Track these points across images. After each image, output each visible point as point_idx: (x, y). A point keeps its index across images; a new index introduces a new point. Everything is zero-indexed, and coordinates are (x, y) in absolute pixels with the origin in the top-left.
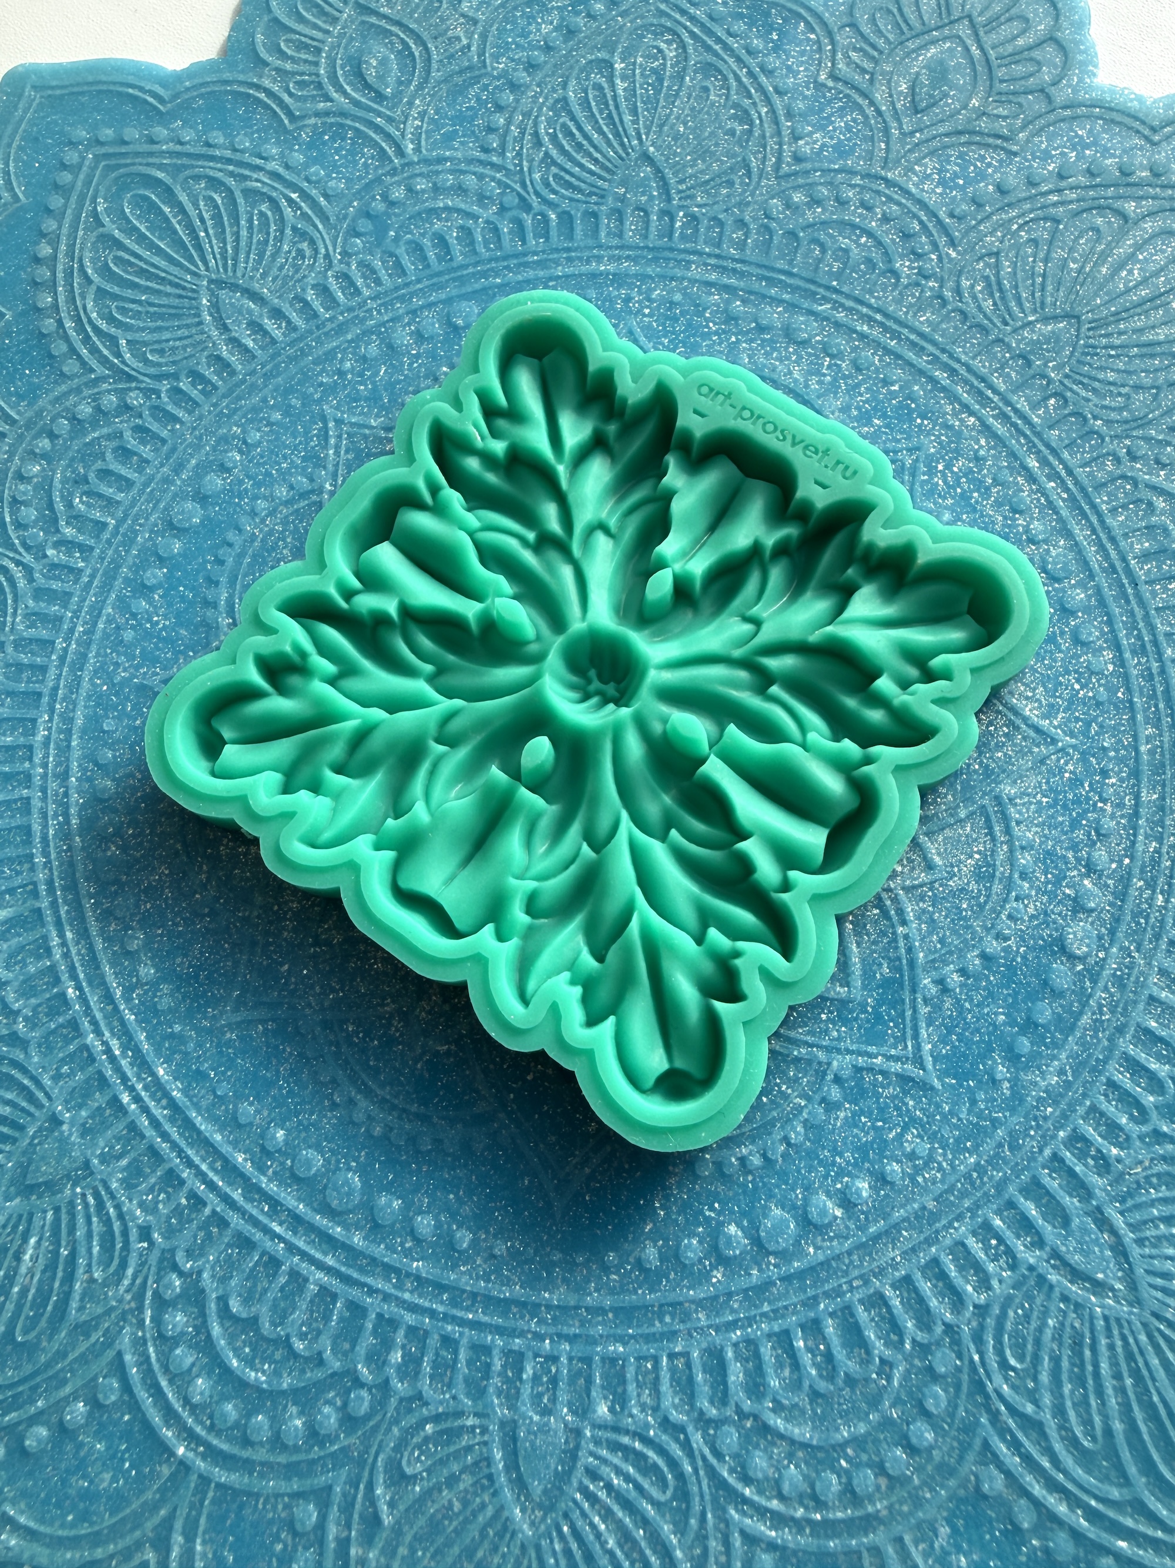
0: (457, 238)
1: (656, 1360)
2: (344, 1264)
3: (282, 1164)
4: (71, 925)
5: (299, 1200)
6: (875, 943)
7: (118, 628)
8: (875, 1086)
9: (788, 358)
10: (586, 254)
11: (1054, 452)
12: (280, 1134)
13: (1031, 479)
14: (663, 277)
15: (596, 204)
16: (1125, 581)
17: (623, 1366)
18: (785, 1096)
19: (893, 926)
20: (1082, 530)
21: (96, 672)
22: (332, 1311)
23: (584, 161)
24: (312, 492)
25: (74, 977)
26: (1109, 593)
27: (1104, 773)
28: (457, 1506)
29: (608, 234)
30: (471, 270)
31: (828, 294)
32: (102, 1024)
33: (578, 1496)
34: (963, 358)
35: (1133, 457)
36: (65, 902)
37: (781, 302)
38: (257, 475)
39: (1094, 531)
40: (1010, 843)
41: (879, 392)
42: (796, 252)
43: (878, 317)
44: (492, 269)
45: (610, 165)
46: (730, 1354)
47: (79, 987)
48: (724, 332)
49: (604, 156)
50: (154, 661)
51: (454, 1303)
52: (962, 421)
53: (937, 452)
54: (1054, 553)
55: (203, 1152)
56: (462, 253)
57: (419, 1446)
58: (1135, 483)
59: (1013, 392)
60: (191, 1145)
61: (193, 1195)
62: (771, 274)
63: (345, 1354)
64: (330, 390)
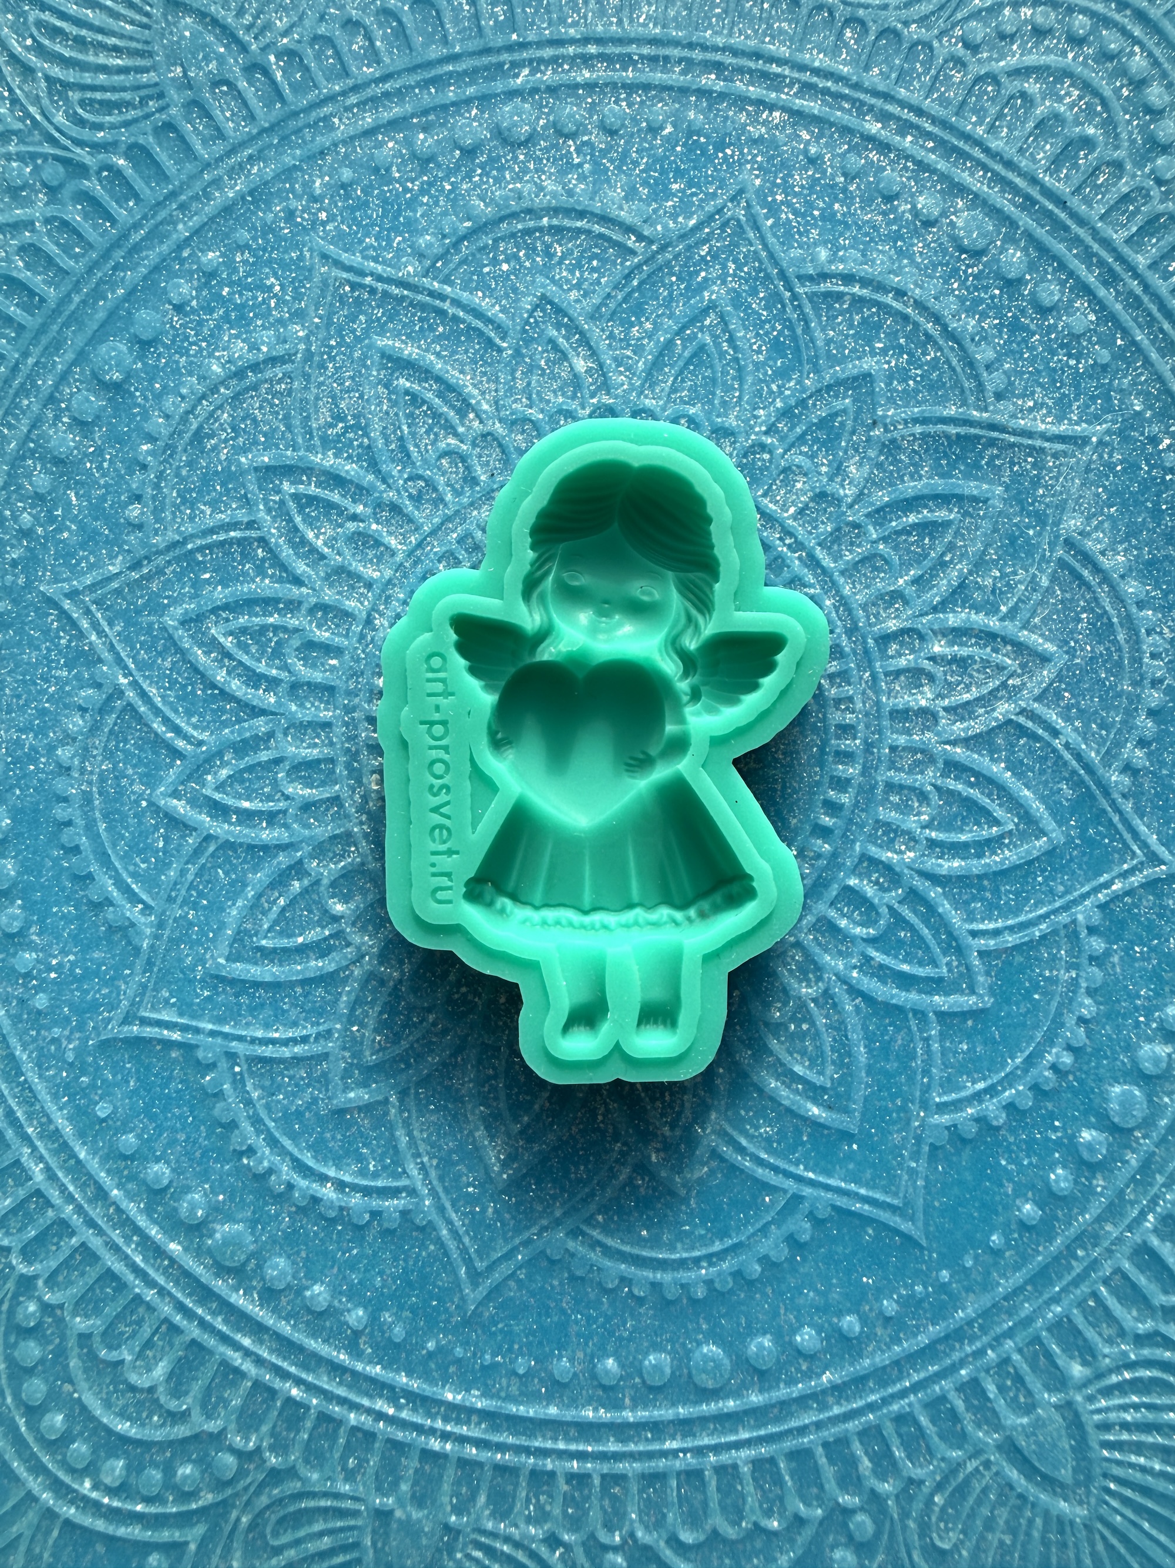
0: (28, 266)
1: (1095, 1295)
2: (758, 1427)
3: (634, 1386)
4: (239, 1330)
5: (674, 1404)
6: (1042, 772)
7: (22, 1002)
8: (1129, 911)
9: (525, 171)
10: (197, 187)
11: (887, 97)
12: (610, 1362)
13: (884, 147)
14: (310, 158)
15: (161, 110)
16: (1051, 207)
17: (1070, 1320)
18: (1053, 981)
19: (1049, 745)
20: (972, 175)
21: (39, 1065)
22: (779, 1473)
23: (102, 59)
24: (110, 698)
25: (285, 1375)
26: (1041, 233)
27: (1154, 440)
28: (1008, 1540)
29: (204, 142)
30: (77, 299)
31: (516, 56)
32: (353, 1397)
33: (1105, 1453)
34: (720, 41)
35: (973, 47)
36: (214, 1314)
37: (468, 102)
38: (31, 722)
39: (985, 168)
40: (1106, 579)
41: (652, 147)
42: (442, 25)
43: (592, 49)
44: (101, 281)
45: (139, 46)
46: (1155, 1242)
47: (299, 1382)
48: (430, 184)
49: (122, 36)
50: (94, 1007)
51: (883, 1383)
52: (765, 123)
53: (764, 181)
54: (960, 223)
55: (549, 1434)
56: (49, 283)
57: (940, 1519)
58: (993, 78)
59: (800, 50)
60: (532, 1436)
61: (571, 1477)
62: (433, 73)
63: (818, 1498)
64: (30, 563)
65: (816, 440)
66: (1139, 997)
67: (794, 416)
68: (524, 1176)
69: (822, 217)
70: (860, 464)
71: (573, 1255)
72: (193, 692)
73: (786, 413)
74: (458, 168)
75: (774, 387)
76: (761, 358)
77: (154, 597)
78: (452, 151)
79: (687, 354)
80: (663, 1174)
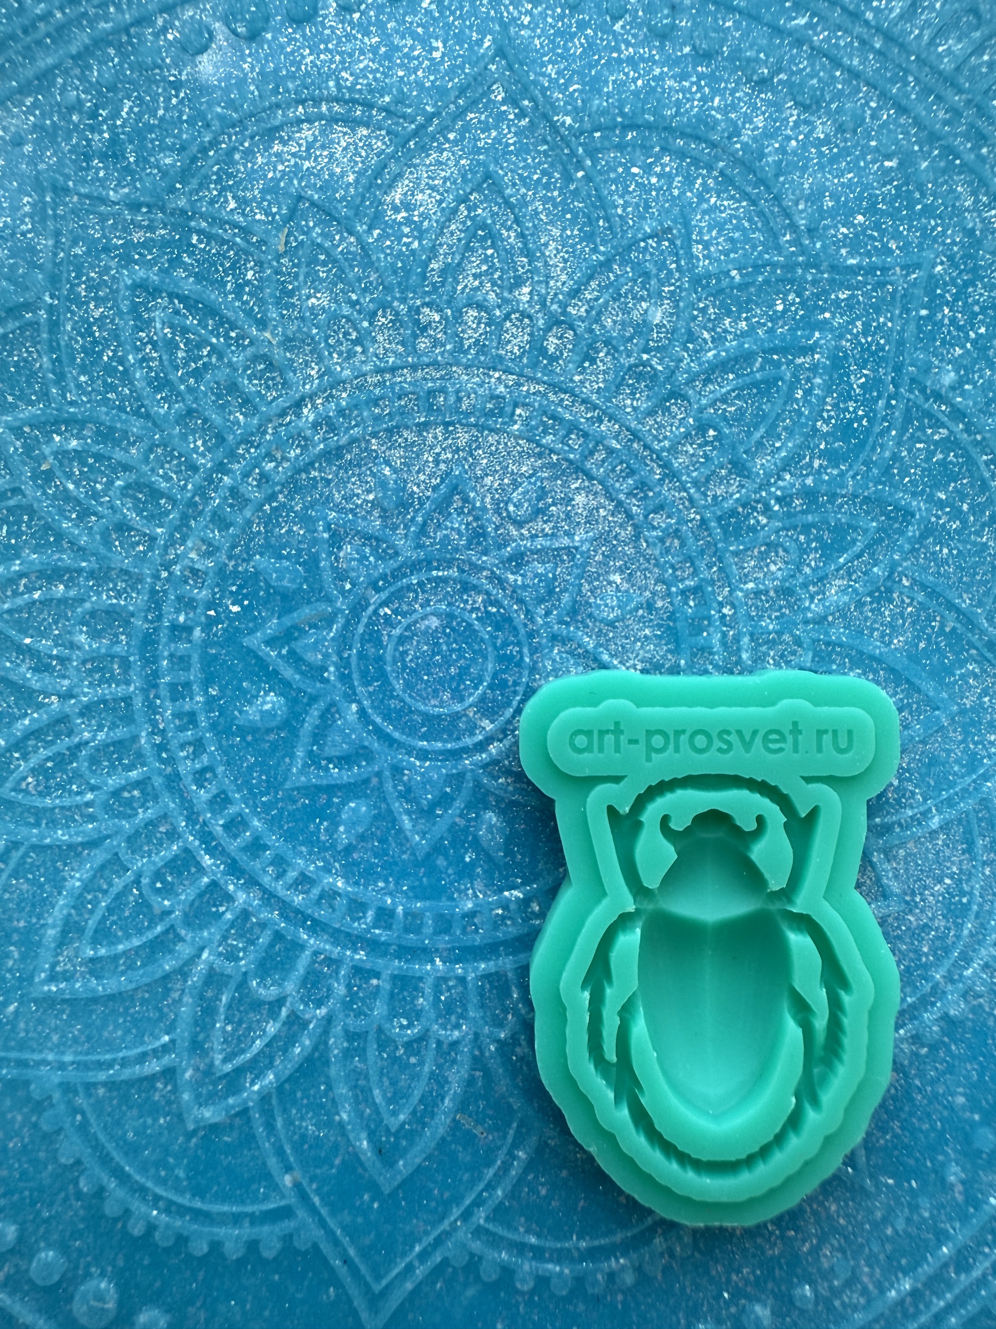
65: (818, 539)
66: (738, 1271)
67: (815, 500)
68: (64, 1001)
69: (974, 342)
70: (843, 591)
71: (52, 1106)
72: (100, 354)
73: (809, 495)
74: (677, 62)
75: (816, 463)
76: (825, 429)
77: (129, 244)
78: (684, 44)
79: (758, 376)
80: (186, 1096)
